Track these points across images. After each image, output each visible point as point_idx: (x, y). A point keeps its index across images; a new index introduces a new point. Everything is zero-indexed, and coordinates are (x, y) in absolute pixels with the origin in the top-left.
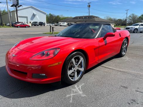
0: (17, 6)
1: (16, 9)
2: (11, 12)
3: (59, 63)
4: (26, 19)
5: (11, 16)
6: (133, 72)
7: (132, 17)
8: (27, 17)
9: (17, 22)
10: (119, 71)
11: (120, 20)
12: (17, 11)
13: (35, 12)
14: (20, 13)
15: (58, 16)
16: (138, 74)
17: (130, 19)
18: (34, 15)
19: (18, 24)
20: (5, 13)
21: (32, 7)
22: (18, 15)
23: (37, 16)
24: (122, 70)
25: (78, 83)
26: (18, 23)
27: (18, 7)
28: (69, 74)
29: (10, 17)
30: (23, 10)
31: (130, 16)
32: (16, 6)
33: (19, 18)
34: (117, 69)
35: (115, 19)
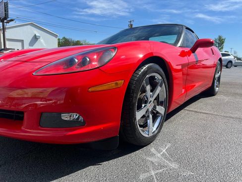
0: (5, 21)
1: (3, 26)
3: (117, 84)
4: (20, 44)
8: (22, 41)
9: (3, 48)
12: (4, 29)
13: (38, 33)
14: (9, 34)
15: (78, 41)
18: (36, 38)
19: (4, 52)
21: (32, 25)
22: (7, 37)
23: (41, 40)
26: (6, 49)
27: (6, 23)
28: (137, 119)
30: (15, 29)
33: (7, 43)
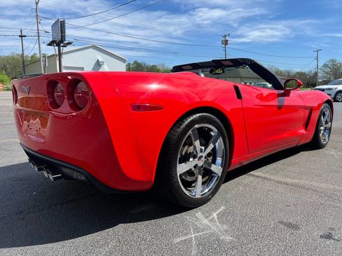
1: (59, 51)
2: (49, 57)
5: (47, 65)
6: (324, 185)
8: (82, 69)
10: (281, 183)
16: (336, 190)
20: (35, 61)
22: (64, 64)
24: (290, 181)
27: (63, 46)
29: (45, 67)
32: (58, 45)
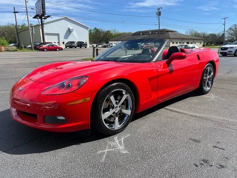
0: (43, 17)
1: (42, 21)
2: (34, 26)
3: (85, 100)
4: (56, 37)
5: (34, 33)
6: (218, 117)
7: (234, 31)
8: (58, 35)
9: (42, 42)
10: (192, 116)
11: (213, 36)
12: (42, 24)
13: (71, 26)
14: (47, 29)
15: (108, 31)
16: (224, 120)
17: (231, 34)
18: (69, 31)
19: (44, 46)
20: (24, 29)
21: (66, 19)
22: (45, 32)
23: (74, 33)
24: (198, 115)
25: (120, 133)
26: (45, 43)
27: (44, 19)
28: (103, 119)
29: (32, 35)
30: (52, 24)
31: (231, 29)
32: (41, 18)
33: (46, 37)
34: (191, 113)
35: (204, 34)
